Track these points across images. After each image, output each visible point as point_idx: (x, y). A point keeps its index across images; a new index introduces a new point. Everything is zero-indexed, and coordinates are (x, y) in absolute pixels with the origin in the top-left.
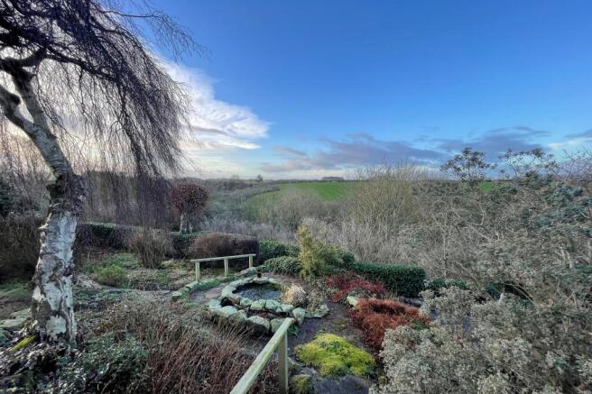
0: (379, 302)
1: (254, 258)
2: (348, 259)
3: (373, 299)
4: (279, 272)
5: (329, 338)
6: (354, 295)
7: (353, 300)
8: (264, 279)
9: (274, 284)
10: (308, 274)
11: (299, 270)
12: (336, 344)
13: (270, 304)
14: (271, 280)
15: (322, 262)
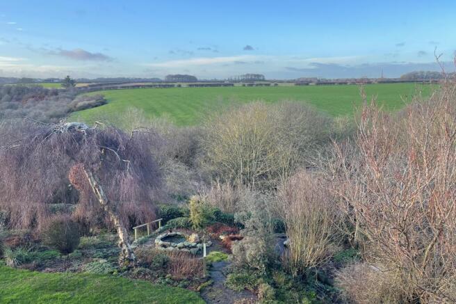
0: (234, 236)
1: (162, 221)
2: (217, 213)
3: (231, 236)
4: (179, 228)
5: (214, 253)
6: (222, 235)
7: (222, 237)
8: (173, 233)
9: (180, 235)
10: (197, 227)
11: (191, 225)
12: (217, 254)
13: (186, 244)
14: (178, 233)
15: (205, 220)
